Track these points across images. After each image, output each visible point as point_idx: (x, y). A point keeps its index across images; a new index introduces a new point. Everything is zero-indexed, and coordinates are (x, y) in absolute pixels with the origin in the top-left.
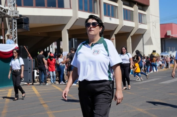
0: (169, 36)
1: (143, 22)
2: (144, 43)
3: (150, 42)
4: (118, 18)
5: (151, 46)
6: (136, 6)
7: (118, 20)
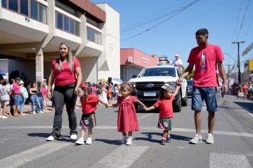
0: (130, 63)
1: (96, 41)
2: (99, 68)
3: (105, 67)
4: (47, 24)
5: (106, 72)
6: (83, 17)
7: (47, 26)
